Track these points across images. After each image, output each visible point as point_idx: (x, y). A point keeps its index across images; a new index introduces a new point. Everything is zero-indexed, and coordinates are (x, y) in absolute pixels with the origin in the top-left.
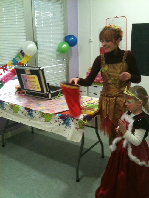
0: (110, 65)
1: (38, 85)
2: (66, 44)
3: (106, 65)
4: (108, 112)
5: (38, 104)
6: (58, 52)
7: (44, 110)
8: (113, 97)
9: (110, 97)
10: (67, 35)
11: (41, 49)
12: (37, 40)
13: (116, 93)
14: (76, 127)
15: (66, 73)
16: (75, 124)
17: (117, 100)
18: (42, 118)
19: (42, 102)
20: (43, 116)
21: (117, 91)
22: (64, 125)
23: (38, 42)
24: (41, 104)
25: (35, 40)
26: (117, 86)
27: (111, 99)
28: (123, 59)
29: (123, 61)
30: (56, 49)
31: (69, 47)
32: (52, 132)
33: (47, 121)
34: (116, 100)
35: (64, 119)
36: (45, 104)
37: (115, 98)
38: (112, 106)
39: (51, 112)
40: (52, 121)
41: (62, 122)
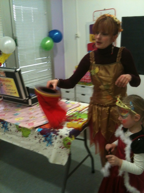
0: (101, 66)
1: (15, 90)
2: (49, 40)
3: (97, 66)
4: (100, 125)
5: (15, 113)
6: (42, 48)
7: (21, 122)
8: (105, 107)
9: (102, 106)
10: (51, 30)
11: (21, 46)
12: (17, 35)
13: (110, 101)
14: (60, 146)
15: (51, 72)
16: (59, 143)
17: (111, 111)
18: (19, 132)
19: (20, 110)
20: (20, 130)
21: (110, 99)
22: (46, 143)
23: (18, 38)
24: (19, 113)
25: (14, 36)
26: (111, 93)
27: (104, 108)
28: (117, 59)
29: (117, 61)
30: (39, 46)
31: (53, 44)
32: (32, 149)
33: (25, 136)
34: (109, 110)
35: (45, 136)
36: (24, 113)
37: (108, 108)
38: (105, 119)
39: (29, 125)
40: (31, 137)
41: (43, 139)
